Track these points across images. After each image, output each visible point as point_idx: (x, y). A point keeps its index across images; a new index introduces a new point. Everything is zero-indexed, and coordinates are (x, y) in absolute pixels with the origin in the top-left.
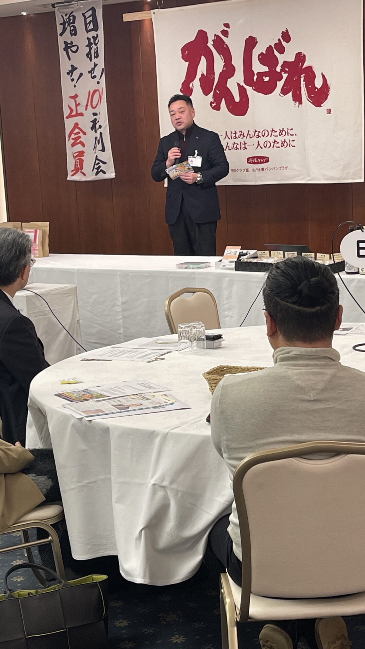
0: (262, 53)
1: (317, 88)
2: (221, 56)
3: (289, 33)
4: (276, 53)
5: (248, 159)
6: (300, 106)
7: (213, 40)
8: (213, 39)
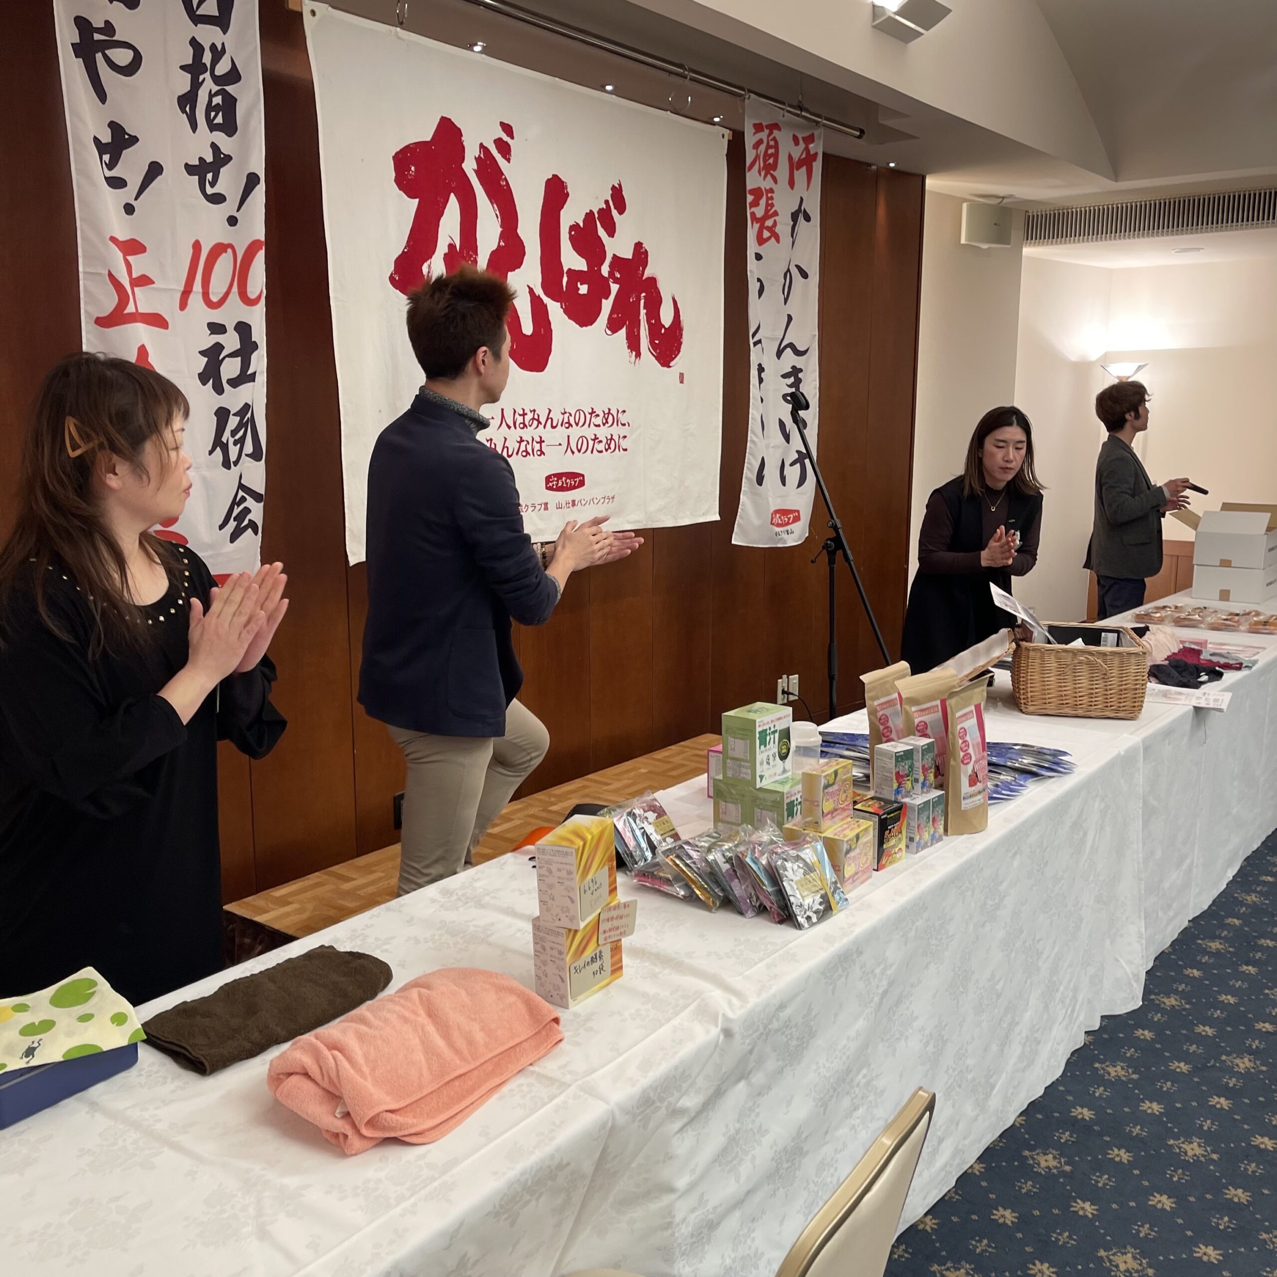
0: (578, 224)
1: (664, 326)
2: (495, 206)
3: (623, 193)
4: (601, 232)
5: (548, 479)
6: (637, 360)
7: (476, 158)
8: (477, 156)
